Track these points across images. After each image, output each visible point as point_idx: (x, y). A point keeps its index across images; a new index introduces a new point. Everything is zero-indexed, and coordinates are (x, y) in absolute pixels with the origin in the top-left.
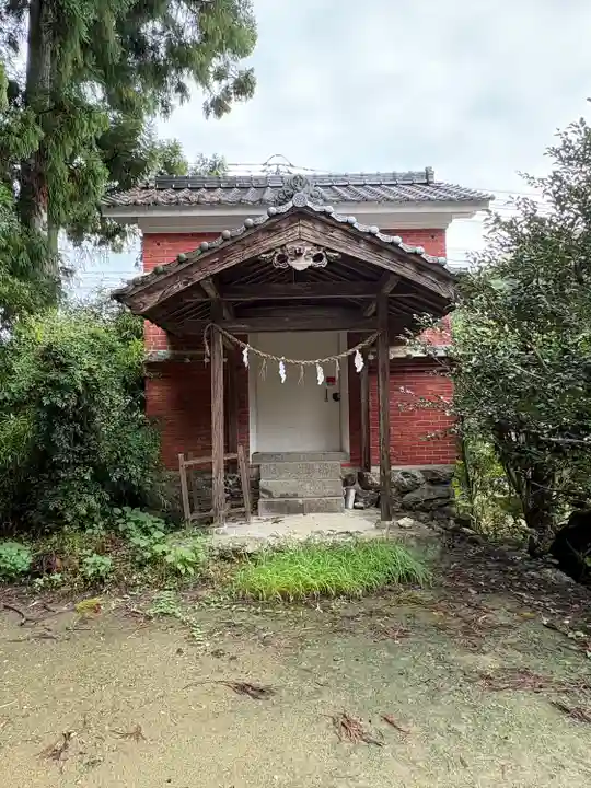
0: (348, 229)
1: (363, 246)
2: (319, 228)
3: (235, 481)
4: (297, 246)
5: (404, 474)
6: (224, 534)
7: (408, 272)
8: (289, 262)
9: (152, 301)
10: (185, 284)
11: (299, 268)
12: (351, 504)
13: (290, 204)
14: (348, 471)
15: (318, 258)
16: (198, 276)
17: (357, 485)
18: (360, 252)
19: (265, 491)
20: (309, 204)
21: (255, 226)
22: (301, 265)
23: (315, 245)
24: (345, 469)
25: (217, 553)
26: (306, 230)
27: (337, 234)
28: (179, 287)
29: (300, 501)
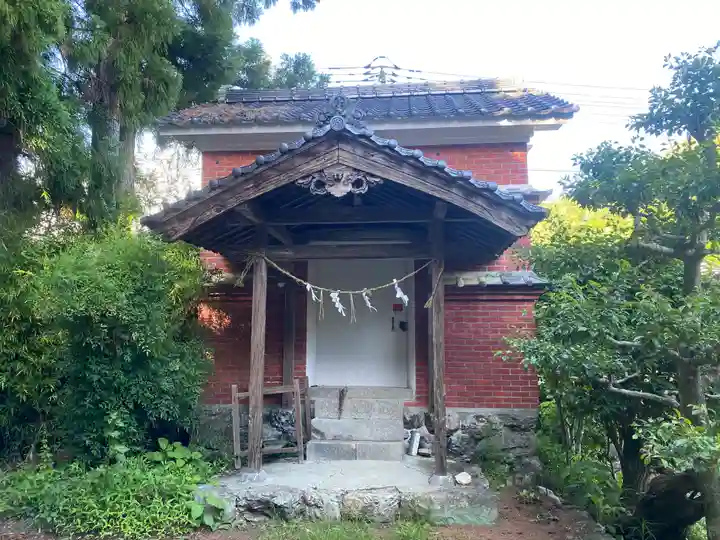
0: (389, 153)
1: (407, 171)
2: (359, 151)
3: (287, 418)
4: (335, 172)
5: (477, 417)
6: (258, 480)
7: (455, 198)
8: (326, 187)
9: (183, 228)
10: (218, 211)
11: (338, 195)
12: (415, 451)
13: (328, 127)
14: (415, 411)
15: (357, 184)
16: (232, 203)
17: (424, 429)
18: (403, 177)
19: (317, 432)
20: (348, 127)
21: (290, 151)
22: (339, 191)
23: (355, 170)
24: (410, 408)
25: (244, 502)
26: (345, 155)
27: (378, 158)
28: (212, 214)
29: (353, 445)
